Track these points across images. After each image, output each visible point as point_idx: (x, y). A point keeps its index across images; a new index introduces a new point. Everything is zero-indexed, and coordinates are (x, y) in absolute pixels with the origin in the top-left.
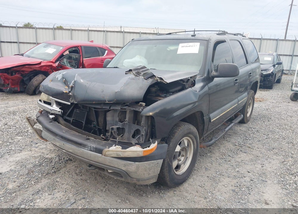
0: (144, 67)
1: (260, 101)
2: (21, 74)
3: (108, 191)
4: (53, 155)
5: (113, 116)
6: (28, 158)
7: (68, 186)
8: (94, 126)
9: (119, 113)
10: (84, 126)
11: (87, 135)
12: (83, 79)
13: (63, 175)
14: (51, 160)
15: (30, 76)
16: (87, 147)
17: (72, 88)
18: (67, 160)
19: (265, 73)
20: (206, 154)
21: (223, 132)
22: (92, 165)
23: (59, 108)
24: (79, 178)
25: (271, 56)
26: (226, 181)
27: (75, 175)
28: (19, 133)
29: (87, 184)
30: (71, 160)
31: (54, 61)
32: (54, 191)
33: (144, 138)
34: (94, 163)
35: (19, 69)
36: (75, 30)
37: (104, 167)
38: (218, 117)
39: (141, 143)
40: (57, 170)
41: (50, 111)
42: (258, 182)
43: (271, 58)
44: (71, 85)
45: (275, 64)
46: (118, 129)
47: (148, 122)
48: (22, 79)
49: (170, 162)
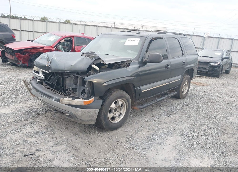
0: (94, 53)
1: (203, 85)
2: (30, 54)
3: (67, 129)
4: (39, 107)
5: (71, 81)
6: (24, 107)
7: (43, 124)
8: (60, 87)
9: (74, 79)
10: (55, 86)
11: (56, 92)
12: (57, 57)
13: (42, 118)
14: (37, 109)
15: (36, 56)
16: (53, 98)
17: (50, 63)
18: (47, 111)
19: (213, 65)
20: (141, 115)
21: (155, 101)
22: (57, 110)
23: (43, 76)
24: (52, 121)
25: (221, 52)
26: (145, 131)
27: (50, 119)
28: (21, 92)
29: (55, 124)
30: (50, 111)
31: (53, 46)
32: (34, 126)
33: (87, 95)
34: (57, 108)
35: (28, 51)
36: (75, 24)
37: (63, 111)
38: (148, 90)
39: (85, 98)
40: (40, 115)
41: (38, 77)
42: (167, 134)
43: (220, 53)
44: (50, 61)
45: (223, 58)
46: (73, 88)
47: (90, 86)
48: (30, 58)
49: (105, 113)
